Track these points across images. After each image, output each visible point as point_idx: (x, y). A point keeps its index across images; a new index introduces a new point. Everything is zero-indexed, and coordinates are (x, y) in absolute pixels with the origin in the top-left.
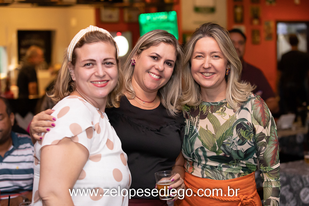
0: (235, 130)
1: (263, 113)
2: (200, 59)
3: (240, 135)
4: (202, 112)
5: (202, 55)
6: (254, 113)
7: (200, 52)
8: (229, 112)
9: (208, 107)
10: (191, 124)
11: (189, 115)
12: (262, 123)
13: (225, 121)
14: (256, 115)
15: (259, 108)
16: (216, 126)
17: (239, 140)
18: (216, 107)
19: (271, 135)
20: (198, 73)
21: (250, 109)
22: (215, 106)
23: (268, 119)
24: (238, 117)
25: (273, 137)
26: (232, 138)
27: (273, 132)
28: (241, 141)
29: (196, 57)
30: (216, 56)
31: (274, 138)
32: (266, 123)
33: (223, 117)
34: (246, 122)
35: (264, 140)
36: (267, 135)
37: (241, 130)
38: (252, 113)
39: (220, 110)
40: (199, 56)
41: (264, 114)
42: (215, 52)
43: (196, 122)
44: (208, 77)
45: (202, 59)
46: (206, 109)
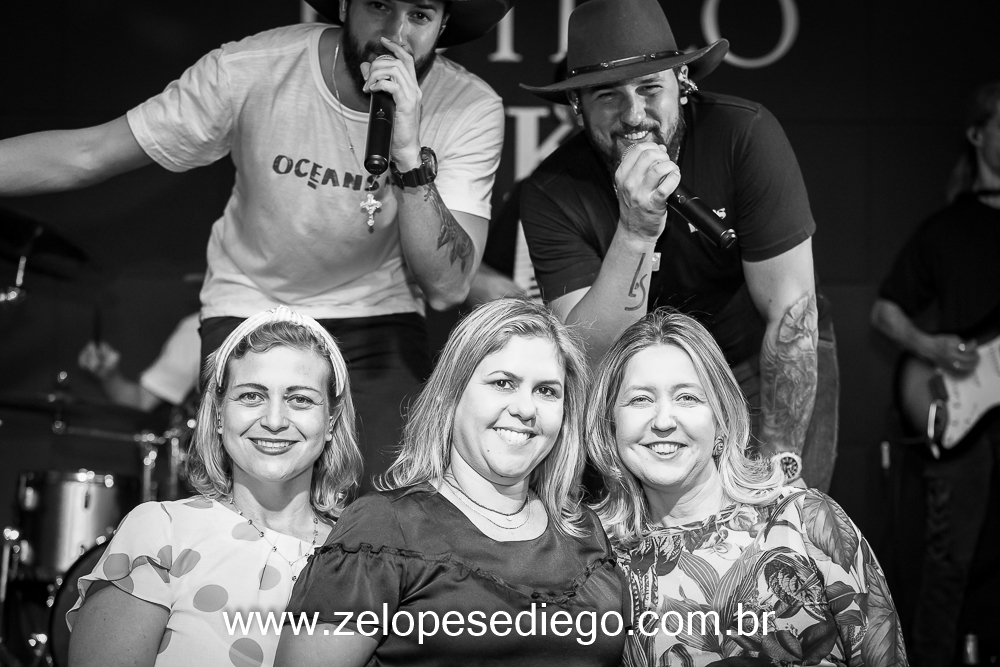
0: (762, 578)
1: (836, 528)
2: (644, 406)
3: (779, 592)
4: (662, 556)
5: (648, 396)
6: (808, 530)
7: (643, 385)
8: (738, 539)
9: (676, 539)
10: (637, 597)
11: (629, 572)
12: (837, 556)
13: (729, 565)
14: (817, 535)
15: (821, 516)
16: (708, 582)
17: (778, 604)
18: (697, 535)
19: (870, 590)
20: (636, 446)
21: (795, 520)
22: (697, 531)
23: (851, 544)
24: (765, 546)
25: (876, 597)
26: (757, 602)
27: (873, 581)
28: (784, 606)
29: (633, 401)
30: (688, 398)
31: (881, 599)
32: (848, 554)
33: (723, 555)
34: (791, 555)
35: (854, 606)
36: (858, 591)
37: (780, 576)
38: (804, 531)
39: (712, 540)
40: (641, 399)
41: (839, 531)
42: (685, 386)
43: (650, 588)
44: (668, 457)
45: (649, 406)
46: (672, 547)
